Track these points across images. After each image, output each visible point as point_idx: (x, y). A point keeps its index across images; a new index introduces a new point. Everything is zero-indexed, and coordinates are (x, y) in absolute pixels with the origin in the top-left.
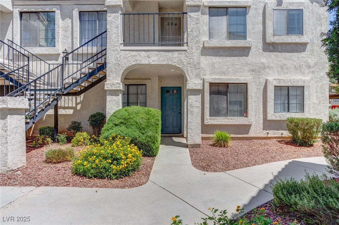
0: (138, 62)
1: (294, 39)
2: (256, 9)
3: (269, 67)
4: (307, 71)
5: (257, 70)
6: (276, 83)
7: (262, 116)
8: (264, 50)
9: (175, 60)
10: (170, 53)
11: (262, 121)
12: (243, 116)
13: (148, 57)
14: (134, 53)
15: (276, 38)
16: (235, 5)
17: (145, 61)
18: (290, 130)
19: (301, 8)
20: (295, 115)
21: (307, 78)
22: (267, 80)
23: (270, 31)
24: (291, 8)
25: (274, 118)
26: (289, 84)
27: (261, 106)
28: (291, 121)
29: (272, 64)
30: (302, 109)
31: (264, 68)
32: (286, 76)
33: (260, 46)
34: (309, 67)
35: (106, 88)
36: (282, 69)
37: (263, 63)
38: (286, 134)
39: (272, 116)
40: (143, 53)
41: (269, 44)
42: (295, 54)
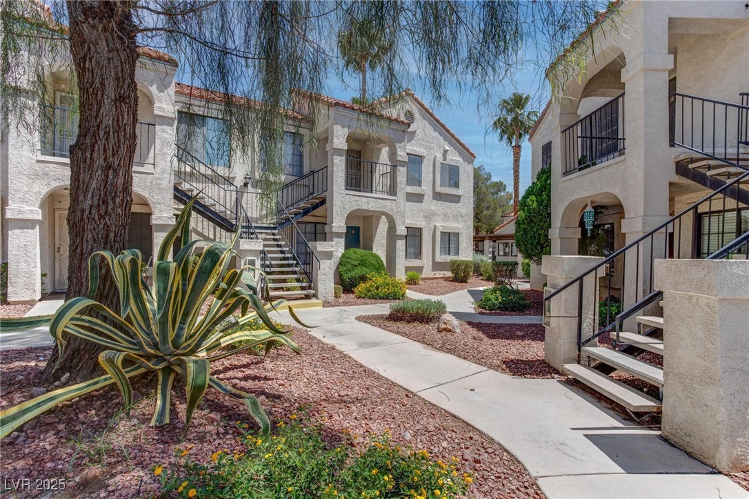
0: (360, 207)
1: (452, 191)
2: (429, 159)
3: (437, 215)
4: (460, 220)
5: (429, 216)
6: (441, 229)
7: (431, 259)
8: (434, 198)
9: (388, 208)
10: (384, 201)
11: (431, 263)
12: (418, 258)
13: (368, 203)
14: (357, 198)
15: (442, 188)
16: (414, 153)
17: (365, 207)
18: (452, 271)
19: (458, 165)
20: (454, 258)
21: (461, 226)
22: (435, 226)
23: (438, 182)
24: (452, 164)
25: (440, 260)
26: (450, 231)
27: (431, 250)
28: (454, 263)
29: (438, 212)
30: (457, 253)
31: (434, 215)
32: (448, 223)
33: (431, 194)
34: (462, 216)
35: (334, 231)
36: (445, 216)
37: (432, 210)
38: (449, 274)
39: (439, 258)
40: (364, 198)
41: (437, 193)
42: (453, 204)
